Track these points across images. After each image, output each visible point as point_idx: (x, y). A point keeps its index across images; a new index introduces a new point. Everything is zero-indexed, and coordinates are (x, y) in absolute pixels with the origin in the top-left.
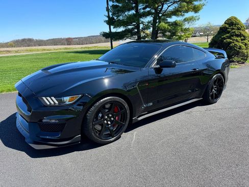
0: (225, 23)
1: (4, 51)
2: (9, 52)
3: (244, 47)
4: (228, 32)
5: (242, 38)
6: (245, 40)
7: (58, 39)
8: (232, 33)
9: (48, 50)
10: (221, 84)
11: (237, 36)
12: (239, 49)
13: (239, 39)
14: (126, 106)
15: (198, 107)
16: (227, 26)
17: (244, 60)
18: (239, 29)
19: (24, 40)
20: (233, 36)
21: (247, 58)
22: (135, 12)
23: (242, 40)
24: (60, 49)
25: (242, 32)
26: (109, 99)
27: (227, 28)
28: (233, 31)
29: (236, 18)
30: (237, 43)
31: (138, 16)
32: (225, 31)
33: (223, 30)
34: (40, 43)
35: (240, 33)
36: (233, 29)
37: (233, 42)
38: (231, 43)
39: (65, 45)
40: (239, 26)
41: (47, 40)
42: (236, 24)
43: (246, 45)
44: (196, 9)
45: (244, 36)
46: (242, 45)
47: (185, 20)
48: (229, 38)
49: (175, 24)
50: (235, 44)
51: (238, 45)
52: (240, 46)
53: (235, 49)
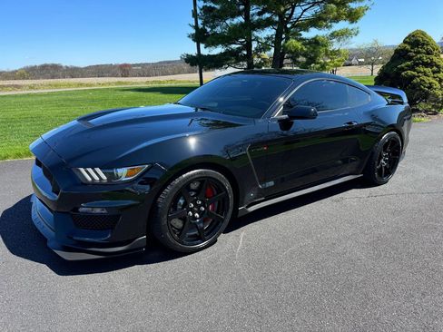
0: (405, 42)
1: (8, 86)
2: (17, 87)
3: (438, 85)
4: (410, 58)
5: (435, 68)
6: (439, 72)
7: (106, 65)
8: (417, 59)
9: (87, 85)
10: (395, 150)
11: (426, 65)
12: (429, 88)
13: (428, 70)
14: (228, 186)
15: (354, 190)
16: (408, 47)
17: (437, 107)
18: (429, 53)
19: (44, 67)
20: (417, 65)
22: (243, 21)
23: (434, 72)
24: (110, 84)
26: (197, 173)
27: (408, 51)
28: (419, 56)
29: (423, 34)
30: (425, 78)
31: (250, 26)
32: (404, 57)
33: (400, 54)
34: (74, 72)
35: (432, 60)
36: (419, 53)
37: (419, 77)
38: (414, 77)
39: (117, 76)
40: (429, 47)
41: (87, 68)
42: (423, 45)
43: (440, 81)
44: (353, 17)
45: (438, 66)
46: (434, 81)
47: (333, 35)
48: (412, 68)
49: (315, 42)
50: (421, 80)
51: (427, 82)
52: (430, 84)
53: (421, 89)
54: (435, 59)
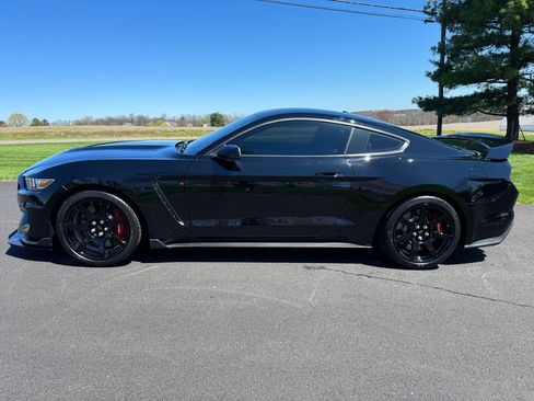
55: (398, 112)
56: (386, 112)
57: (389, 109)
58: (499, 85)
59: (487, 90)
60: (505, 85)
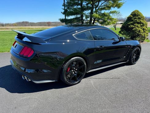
0: (131, 14)
3: (142, 31)
4: (132, 21)
5: (142, 25)
6: (143, 26)
7: (43, 22)
8: (135, 21)
11: (138, 23)
12: (139, 32)
13: (139, 25)
16: (132, 16)
17: (142, 40)
18: (139, 19)
20: (135, 23)
21: (145, 38)
23: (141, 26)
25: (141, 20)
27: (131, 18)
28: (135, 20)
29: (138, 11)
30: (137, 28)
32: (130, 20)
35: (140, 21)
36: (136, 18)
37: (135, 28)
38: (133, 28)
39: (46, 26)
40: (140, 16)
41: (37, 23)
42: (137, 15)
43: (144, 29)
44: (119, 6)
45: (143, 24)
46: (141, 29)
47: (111, 12)
48: (133, 24)
49: (104, 15)
50: (136, 29)
51: (138, 29)
52: (139, 30)
53: (136, 32)
54: (142, 21)
55: (52, 22)
56: (49, 22)
57: (50, 22)
58: (79, 16)
59: (76, 17)
60: (80, 16)
